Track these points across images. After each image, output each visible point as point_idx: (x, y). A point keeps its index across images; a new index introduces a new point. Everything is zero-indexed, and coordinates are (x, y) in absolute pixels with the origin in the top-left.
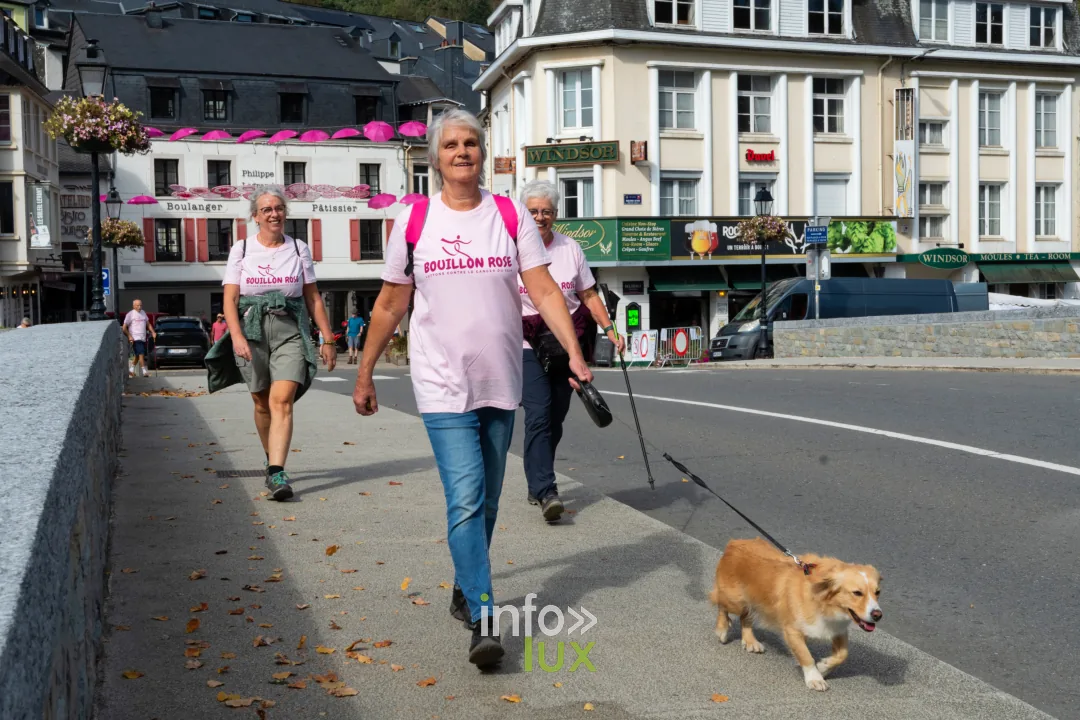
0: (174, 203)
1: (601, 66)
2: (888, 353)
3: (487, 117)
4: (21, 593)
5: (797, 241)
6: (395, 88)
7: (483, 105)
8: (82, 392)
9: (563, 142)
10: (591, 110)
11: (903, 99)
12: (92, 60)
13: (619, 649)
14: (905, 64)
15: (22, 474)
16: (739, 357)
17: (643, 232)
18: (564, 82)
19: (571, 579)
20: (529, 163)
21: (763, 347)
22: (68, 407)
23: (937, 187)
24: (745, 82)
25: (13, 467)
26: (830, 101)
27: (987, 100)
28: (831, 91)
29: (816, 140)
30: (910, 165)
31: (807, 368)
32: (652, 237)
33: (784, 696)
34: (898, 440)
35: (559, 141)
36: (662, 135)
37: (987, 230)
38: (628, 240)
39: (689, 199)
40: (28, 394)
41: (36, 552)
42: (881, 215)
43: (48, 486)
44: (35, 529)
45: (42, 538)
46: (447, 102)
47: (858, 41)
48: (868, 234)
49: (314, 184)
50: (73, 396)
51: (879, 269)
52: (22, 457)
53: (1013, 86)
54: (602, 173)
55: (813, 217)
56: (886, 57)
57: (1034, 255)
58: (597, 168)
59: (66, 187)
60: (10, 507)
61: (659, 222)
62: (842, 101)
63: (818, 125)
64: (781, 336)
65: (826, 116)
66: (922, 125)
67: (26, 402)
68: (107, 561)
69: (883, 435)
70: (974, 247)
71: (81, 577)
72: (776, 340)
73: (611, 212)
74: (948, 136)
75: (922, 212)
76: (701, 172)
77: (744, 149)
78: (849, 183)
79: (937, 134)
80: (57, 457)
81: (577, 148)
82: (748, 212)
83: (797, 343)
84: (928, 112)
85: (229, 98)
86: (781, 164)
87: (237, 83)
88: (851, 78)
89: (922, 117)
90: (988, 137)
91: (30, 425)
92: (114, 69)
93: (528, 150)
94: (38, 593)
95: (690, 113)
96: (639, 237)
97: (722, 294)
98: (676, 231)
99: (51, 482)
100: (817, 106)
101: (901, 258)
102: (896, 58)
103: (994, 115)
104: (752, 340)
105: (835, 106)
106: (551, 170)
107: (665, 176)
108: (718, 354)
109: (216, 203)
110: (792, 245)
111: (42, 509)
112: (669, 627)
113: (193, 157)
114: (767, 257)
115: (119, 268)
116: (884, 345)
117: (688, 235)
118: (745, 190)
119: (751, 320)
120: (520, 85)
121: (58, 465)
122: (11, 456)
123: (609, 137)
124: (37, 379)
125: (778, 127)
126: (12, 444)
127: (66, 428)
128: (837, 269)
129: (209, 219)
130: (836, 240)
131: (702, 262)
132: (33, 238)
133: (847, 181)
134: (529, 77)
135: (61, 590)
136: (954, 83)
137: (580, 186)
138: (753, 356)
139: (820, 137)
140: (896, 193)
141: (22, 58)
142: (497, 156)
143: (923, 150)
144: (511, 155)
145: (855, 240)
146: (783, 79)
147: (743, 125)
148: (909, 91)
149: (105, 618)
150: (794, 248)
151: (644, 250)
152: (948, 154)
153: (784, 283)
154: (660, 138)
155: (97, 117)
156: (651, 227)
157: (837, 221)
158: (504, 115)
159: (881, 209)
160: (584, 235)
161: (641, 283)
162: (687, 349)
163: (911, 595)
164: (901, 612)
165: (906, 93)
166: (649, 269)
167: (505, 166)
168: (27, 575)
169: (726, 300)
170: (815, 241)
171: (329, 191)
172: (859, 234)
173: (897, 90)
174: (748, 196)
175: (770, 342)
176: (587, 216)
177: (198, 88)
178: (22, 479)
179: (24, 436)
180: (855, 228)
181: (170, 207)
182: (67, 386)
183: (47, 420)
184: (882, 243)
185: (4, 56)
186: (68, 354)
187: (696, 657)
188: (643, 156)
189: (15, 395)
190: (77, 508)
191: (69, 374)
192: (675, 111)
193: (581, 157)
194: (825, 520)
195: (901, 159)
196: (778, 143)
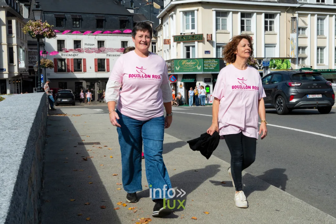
1: (198, 10)
3: (161, 27)
5: (259, 65)
6: (132, 17)
7: (160, 23)
8: (33, 123)
9: (185, 34)
10: (194, 24)
11: (293, 20)
12: (37, 9)
14: (293, 9)
17: (211, 63)
18: (186, 15)
20: (174, 41)
22: (28, 130)
23: (304, 48)
24: (243, 15)
25: (6, 158)
26: (270, 21)
27: (320, 20)
28: (269, 18)
29: (265, 33)
30: (295, 41)
32: (214, 64)
35: (184, 34)
36: (217, 32)
37: (319, 62)
38: (206, 65)
40: (14, 124)
41: (12, 202)
42: (286, 57)
43: (19, 168)
44: (12, 190)
45: (15, 193)
46: (149, 22)
47: (279, 2)
48: (282, 63)
49: (107, 48)
50: (30, 125)
52: (10, 153)
53: (328, 16)
54: (198, 44)
55: (265, 58)
56: (288, 7)
57: (334, 70)
58: (196, 42)
59: (30, 49)
60: (4, 178)
61: (216, 59)
62: (274, 21)
63: (266, 29)
65: (269, 26)
66: (299, 29)
67: (13, 128)
69: (294, 130)
70: (315, 67)
71: (33, 192)
73: (201, 57)
74: (307, 32)
75: (299, 56)
79: (304, 31)
80: (23, 154)
81: (190, 36)
84: (301, 24)
85: (80, 20)
86: (254, 41)
87: (83, 16)
88: (277, 13)
89: (299, 26)
90: (320, 32)
91: (14, 138)
92: (44, 12)
93: (174, 37)
94: (13, 219)
95: (226, 25)
96: (209, 64)
98: (221, 63)
99: (20, 165)
100: (266, 23)
102: (291, 7)
103: (322, 25)
105: (271, 23)
106: (182, 43)
107: (218, 45)
109: (77, 54)
111: (16, 180)
113: (69, 39)
115: (46, 74)
120: (172, 16)
121: (23, 157)
122: (6, 153)
123: (200, 33)
124: (18, 117)
125: (253, 29)
126: (7, 147)
127: (27, 140)
129: (74, 59)
130: (272, 65)
132: (19, 65)
133: (275, 46)
134: (175, 14)
135: (24, 206)
136: (309, 15)
137: (191, 48)
139: (267, 32)
140: (291, 50)
141: (16, 8)
142: (164, 38)
143: (299, 37)
144: (169, 39)
145: (278, 65)
146: (255, 14)
147: (242, 29)
148: (295, 18)
149: (42, 197)
150: (258, 68)
151: (211, 68)
152: (307, 38)
154: (216, 33)
155: (39, 27)
156: (213, 61)
157: (272, 59)
158: (167, 26)
159: (286, 55)
160: (192, 64)
161: (210, 79)
163: (311, 188)
165: (294, 18)
166: (212, 74)
167: (167, 42)
170: (266, 65)
171: (112, 50)
172: (279, 63)
173: (291, 18)
176: (193, 58)
177: (71, 18)
178: (10, 164)
179: (11, 143)
180: (278, 61)
181: (62, 55)
182: (28, 121)
183: (20, 136)
184: (286, 66)
185: (10, 8)
186: (29, 107)
187: (243, 213)
188: (211, 39)
189: (10, 125)
190: (31, 168)
191: (29, 116)
192: (221, 24)
193: (191, 39)
194: (279, 160)
195: (292, 40)
196: (253, 34)
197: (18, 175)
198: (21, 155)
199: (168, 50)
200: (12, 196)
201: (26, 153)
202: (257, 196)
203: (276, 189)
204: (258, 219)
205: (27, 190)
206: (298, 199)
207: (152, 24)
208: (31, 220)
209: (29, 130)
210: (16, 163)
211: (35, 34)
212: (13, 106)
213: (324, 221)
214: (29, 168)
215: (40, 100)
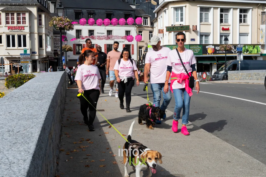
0: (80, 40)
1: (186, 6)
2: (258, 79)
3: (157, 19)
4: (32, 159)
5: (235, 50)
6: (134, 12)
7: (156, 16)
8: (54, 96)
9: (175, 26)
10: (183, 17)
11: (263, 14)
12: (60, 7)
13: (185, 160)
14: (264, 5)
15: (36, 122)
16: (219, 80)
17: (195, 48)
18: (176, 11)
19: (173, 141)
20: (167, 31)
21: (225, 77)
24: (222, 10)
25: (35, 119)
26: (244, 15)
28: (244, 12)
29: (240, 25)
30: (264, 31)
31: (236, 83)
32: (198, 49)
33: (226, 174)
34: (259, 104)
35: (175, 25)
36: (201, 24)
39: (207, 40)
40: (41, 96)
41: (37, 146)
42: (256, 44)
43: (42, 126)
44: (38, 139)
45: (39, 141)
46: (146, 15)
48: (253, 49)
49: (114, 35)
50: (52, 97)
51: (256, 57)
55: (239, 44)
56: (259, 4)
59: (55, 36)
60: (32, 132)
61: (200, 45)
62: (247, 15)
63: (241, 21)
64: (230, 75)
65: (243, 19)
67: (40, 99)
68: (61, 133)
69: (255, 103)
71: (52, 143)
72: (228, 76)
76: (210, 33)
77: (222, 27)
78: (248, 36)
80: (45, 117)
81: (179, 27)
82: (222, 43)
83: (234, 76)
85: (94, 15)
86: (231, 31)
87: (96, 11)
88: (249, 9)
91: (40, 106)
92: (66, 8)
93: (166, 27)
94: (38, 156)
95: (208, 18)
96: (194, 49)
97: (215, 64)
98: (204, 48)
99: (43, 124)
100: (241, 16)
101: (262, 55)
102: (261, 4)
104: (223, 76)
105: (245, 16)
106: (173, 33)
107: (201, 34)
108: (214, 79)
110: (233, 52)
112: (197, 154)
113: (85, 30)
114: (227, 54)
115: (67, 56)
116: (256, 77)
117: (207, 49)
118: (222, 38)
119: (222, 70)
120: (165, 11)
121: (45, 119)
123: (187, 24)
124: (44, 91)
125: (230, 22)
126: (35, 112)
128: (245, 57)
130: (245, 50)
131: (210, 55)
132: (47, 49)
133: (248, 35)
134: (167, 9)
135: (45, 150)
138: (223, 80)
139: (241, 24)
140: (260, 38)
141: (44, 5)
142: (159, 29)
144: (163, 29)
145: (250, 50)
146: (232, 9)
147: (221, 21)
148: (264, 12)
149: (60, 148)
150: (234, 52)
151: (196, 52)
153: (231, 61)
154: (200, 25)
155: (62, 21)
156: (197, 47)
157: (245, 45)
158: (161, 19)
159: (256, 42)
162: (206, 77)
163: (260, 147)
164: (257, 151)
166: (197, 57)
167: (161, 31)
168: (34, 153)
169: (216, 65)
170: (239, 51)
171: (118, 37)
172: (251, 49)
173: (261, 12)
174: (222, 39)
175: (227, 76)
177: (86, 13)
178: (36, 123)
179: (38, 110)
180: (250, 47)
181: (79, 41)
182: (50, 94)
183: (44, 105)
184: (257, 51)
185: (40, 5)
186: (52, 83)
187: (204, 163)
188: (196, 29)
189: (38, 97)
190: (51, 127)
191: (51, 90)
192: (204, 17)
193: (180, 29)
194: (239, 125)
195: (262, 30)
196: (230, 26)
197: (41, 130)
198: (44, 117)
199: (162, 38)
200: (37, 142)
201: (47, 116)
202: (216, 151)
203: (231, 146)
204: (213, 167)
205: (48, 140)
206: (246, 154)
207: (150, 17)
208: (51, 161)
209: (50, 101)
210: (40, 123)
211: (58, 27)
212: (41, 82)
213: (263, 170)
214: (50, 126)
215: (60, 78)
